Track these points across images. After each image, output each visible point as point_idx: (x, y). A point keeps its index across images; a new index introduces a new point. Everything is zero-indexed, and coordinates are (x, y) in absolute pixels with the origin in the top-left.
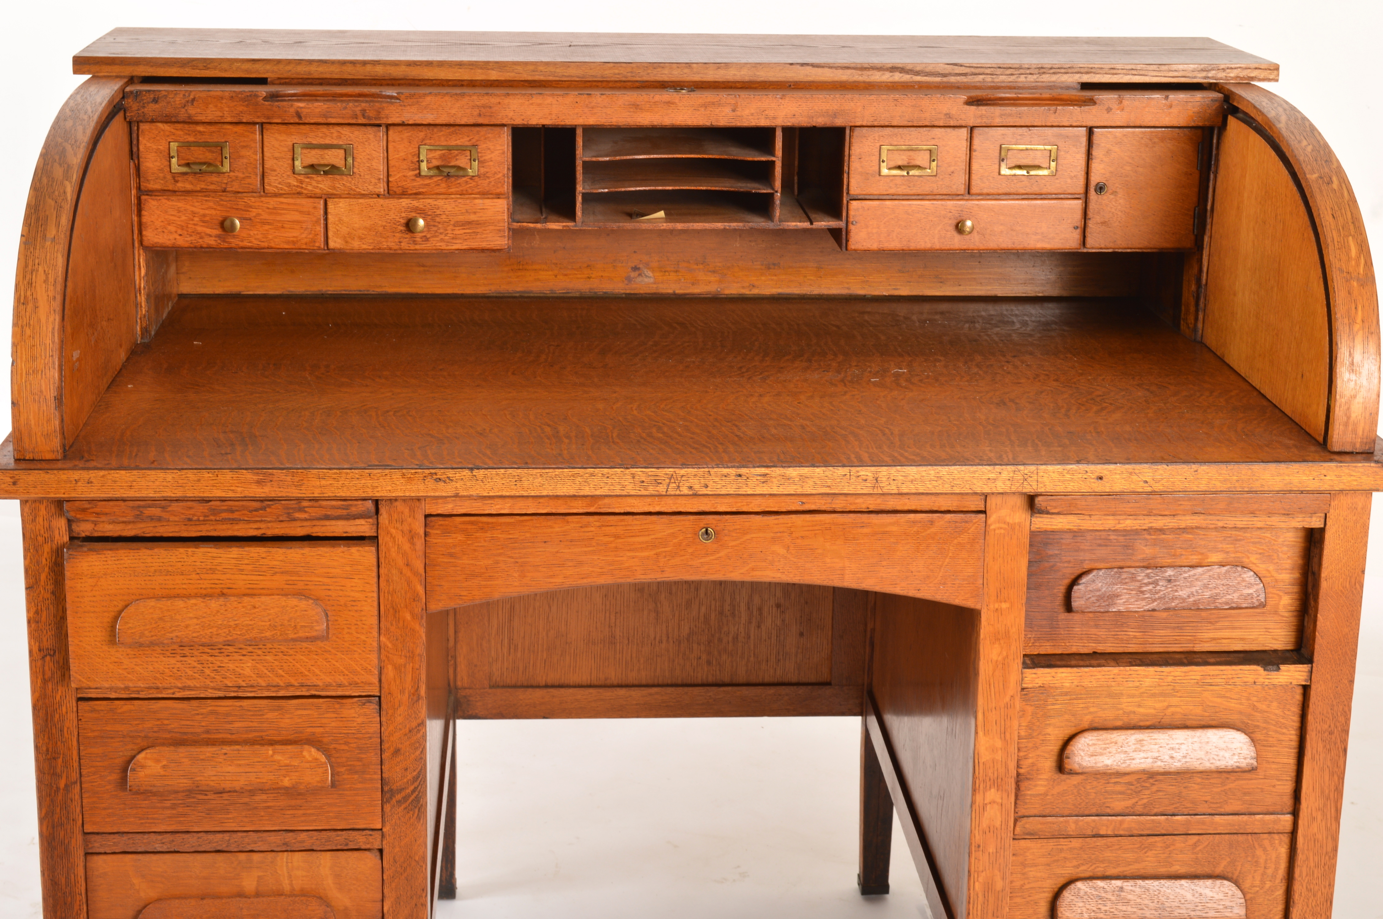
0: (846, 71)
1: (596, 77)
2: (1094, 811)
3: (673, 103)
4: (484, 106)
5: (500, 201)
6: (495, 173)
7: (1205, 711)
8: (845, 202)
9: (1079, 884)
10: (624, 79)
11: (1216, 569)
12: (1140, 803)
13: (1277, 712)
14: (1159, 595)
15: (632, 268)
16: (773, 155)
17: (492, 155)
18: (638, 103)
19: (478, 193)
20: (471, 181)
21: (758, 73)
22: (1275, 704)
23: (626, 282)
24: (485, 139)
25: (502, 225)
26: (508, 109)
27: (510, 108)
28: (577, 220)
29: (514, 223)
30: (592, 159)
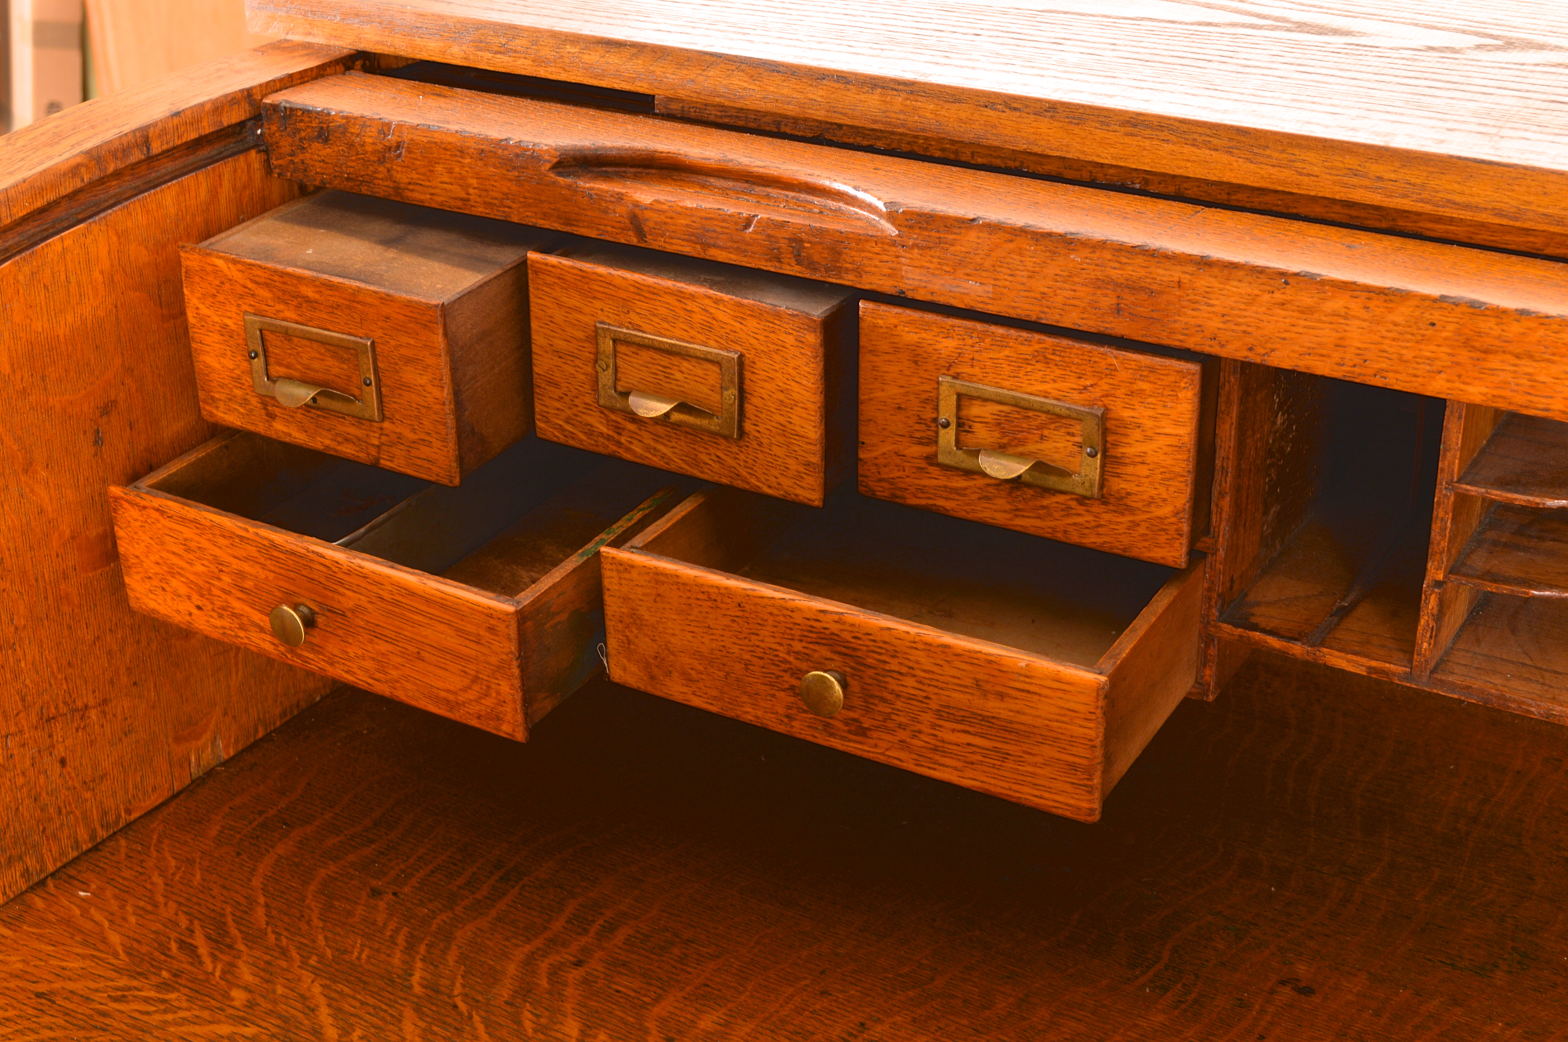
4: (1133, 287)
17: (1148, 447)
20: (1080, 509)
24: (1132, 394)
26: (1204, 307)
27: (1212, 306)
28: (1415, 663)
29: (1225, 625)
30: (1488, 493)
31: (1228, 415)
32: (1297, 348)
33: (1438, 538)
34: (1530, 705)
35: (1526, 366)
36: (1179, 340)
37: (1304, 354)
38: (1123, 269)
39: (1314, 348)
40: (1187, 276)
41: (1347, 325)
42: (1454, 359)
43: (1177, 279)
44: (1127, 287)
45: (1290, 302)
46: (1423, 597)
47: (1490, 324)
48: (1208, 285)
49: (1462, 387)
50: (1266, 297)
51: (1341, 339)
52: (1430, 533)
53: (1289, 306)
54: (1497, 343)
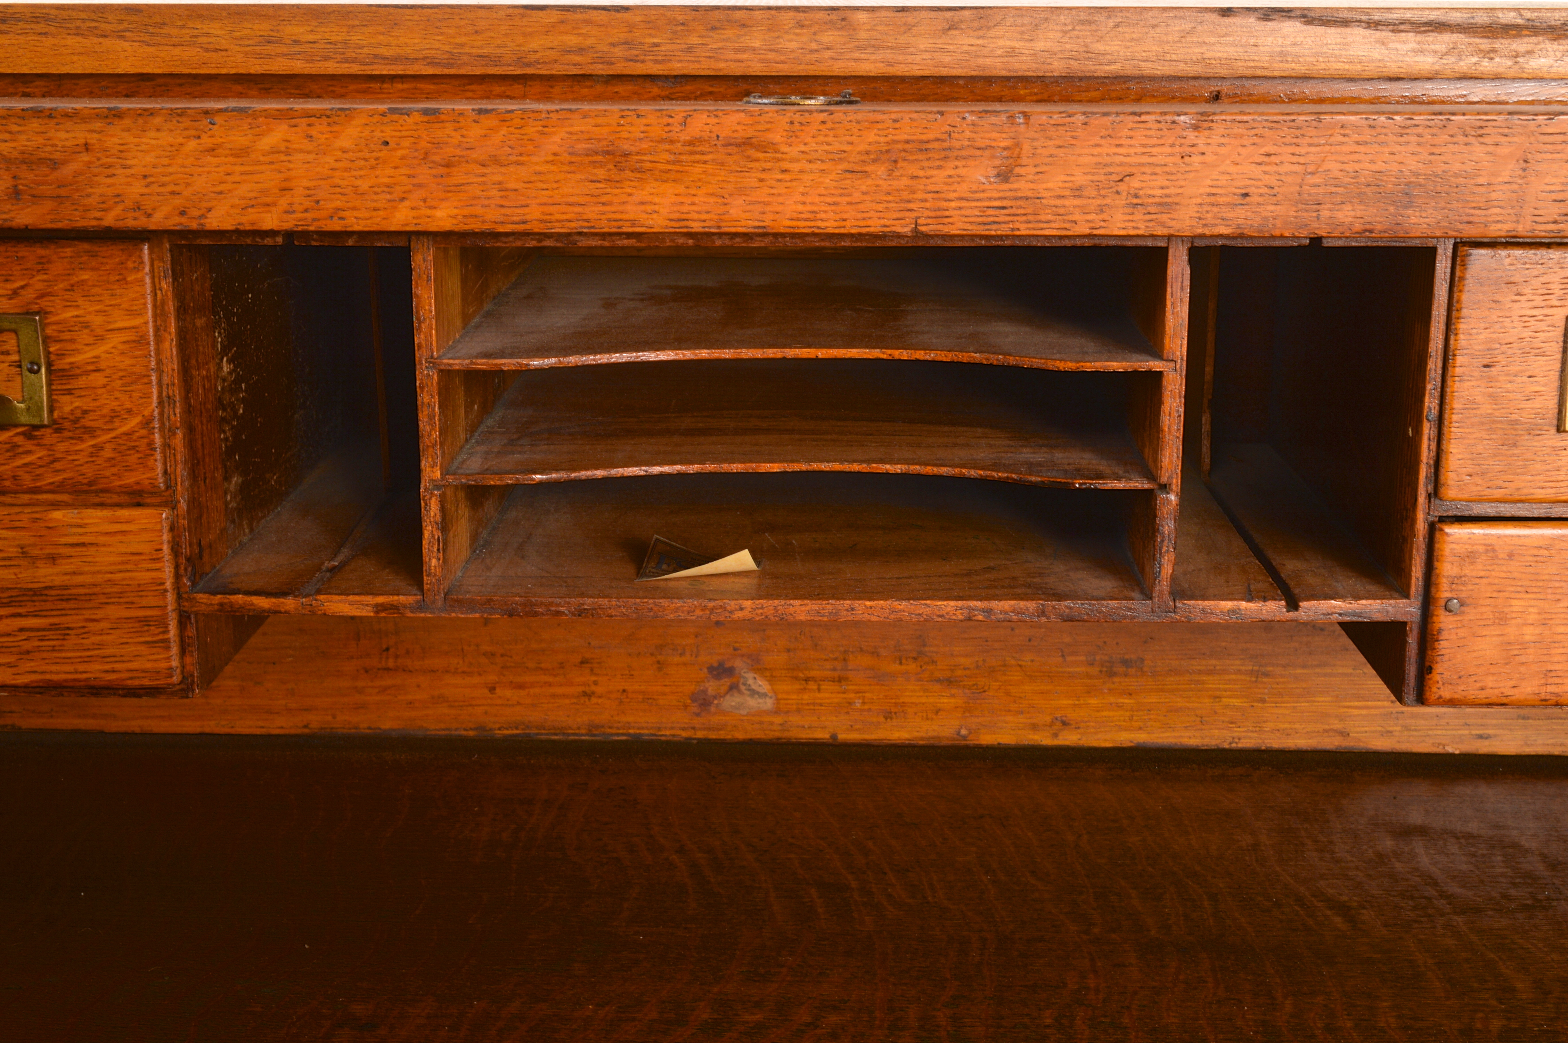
0: (1431, 37)
1: (496, 61)
3: (763, 147)
4: (29, 160)
5: (143, 517)
6: (114, 416)
8: (1421, 526)
10: (600, 69)
15: (711, 669)
16: (1158, 354)
17: (100, 350)
18: (626, 147)
19: (58, 488)
20: (29, 445)
21: (1100, 47)
23: (695, 708)
24: (71, 288)
25: (153, 602)
26: (120, 171)
27: (130, 167)
28: (426, 587)
29: (201, 595)
30: (475, 364)
31: (165, 331)
32: (237, 201)
33: (428, 428)
34: (559, 605)
35: (493, 173)
36: (96, 218)
37: (246, 208)
38: (14, 140)
39: (256, 198)
40: (96, 136)
41: (289, 161)
42: (415, 181)
43: (83, 141)
44: (24, 162)
45: (220, 145)
46: (423, 504)
47: (448, 131)
48: (121, 142)
49: (429, 212)
50: (192, 144)
51: (285, 180)
52: (418, 425)
53: (220, 151)
54: (458, 152)
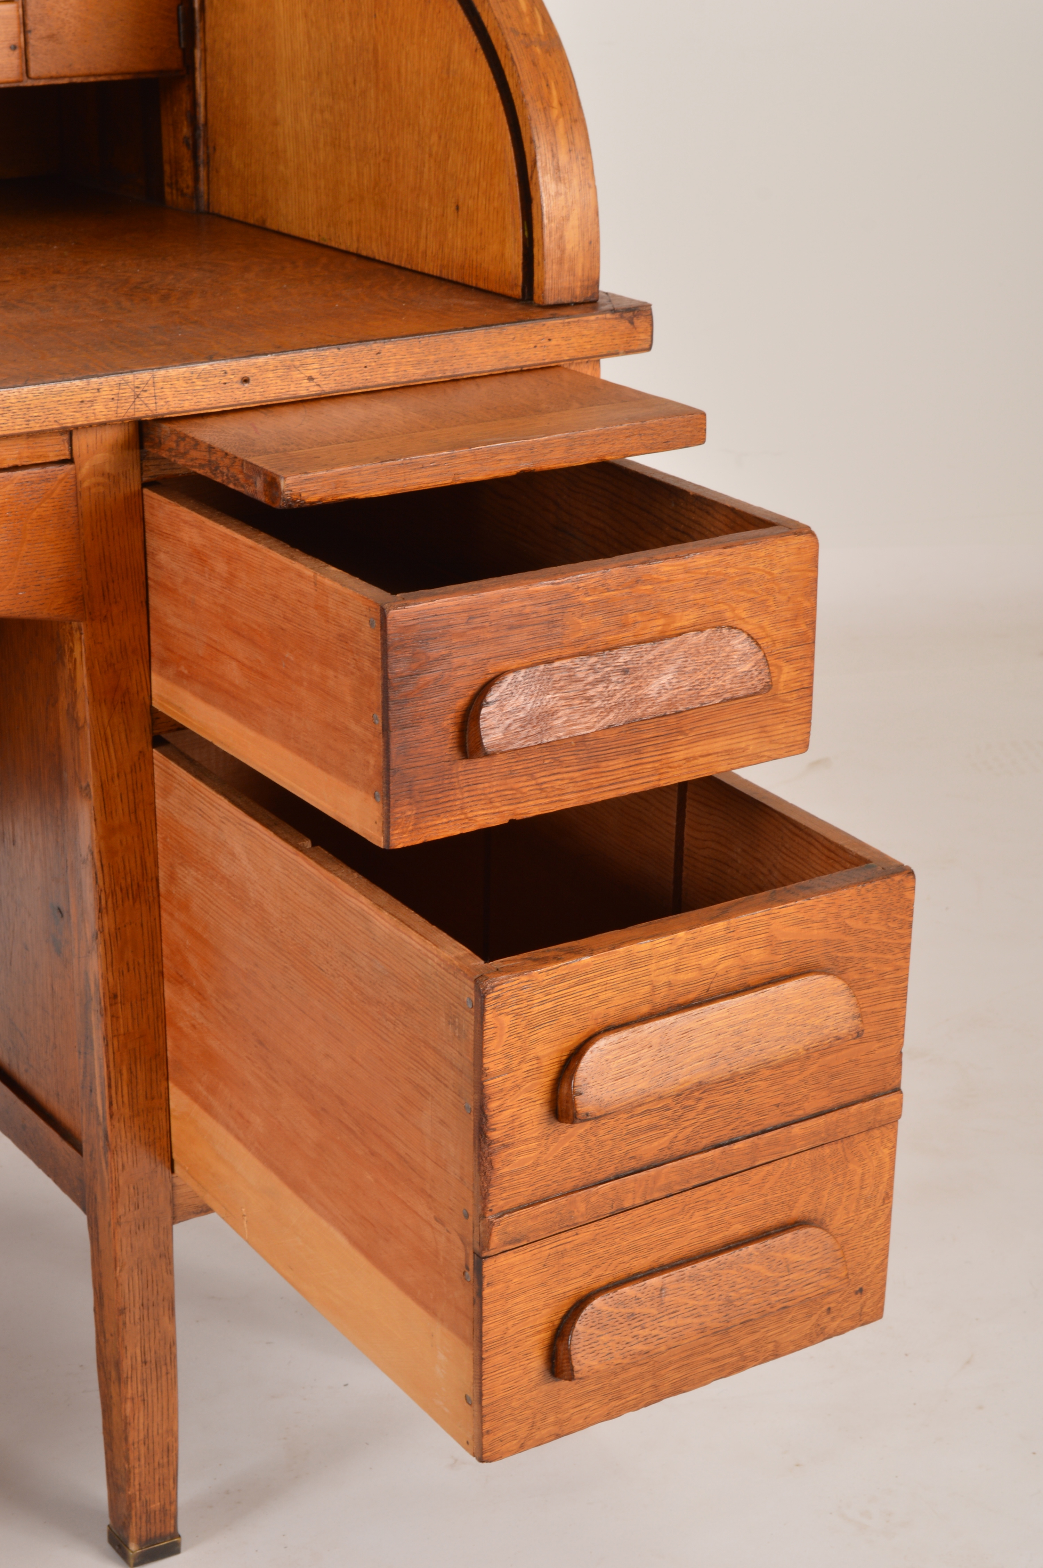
2: (611, 1171)
7: (776, 954)
9: (598, 1302)
11: (693, 638)
12: (681, 1136)
13: (877, 927)
14: (615, 699)
22: (875, 915)
